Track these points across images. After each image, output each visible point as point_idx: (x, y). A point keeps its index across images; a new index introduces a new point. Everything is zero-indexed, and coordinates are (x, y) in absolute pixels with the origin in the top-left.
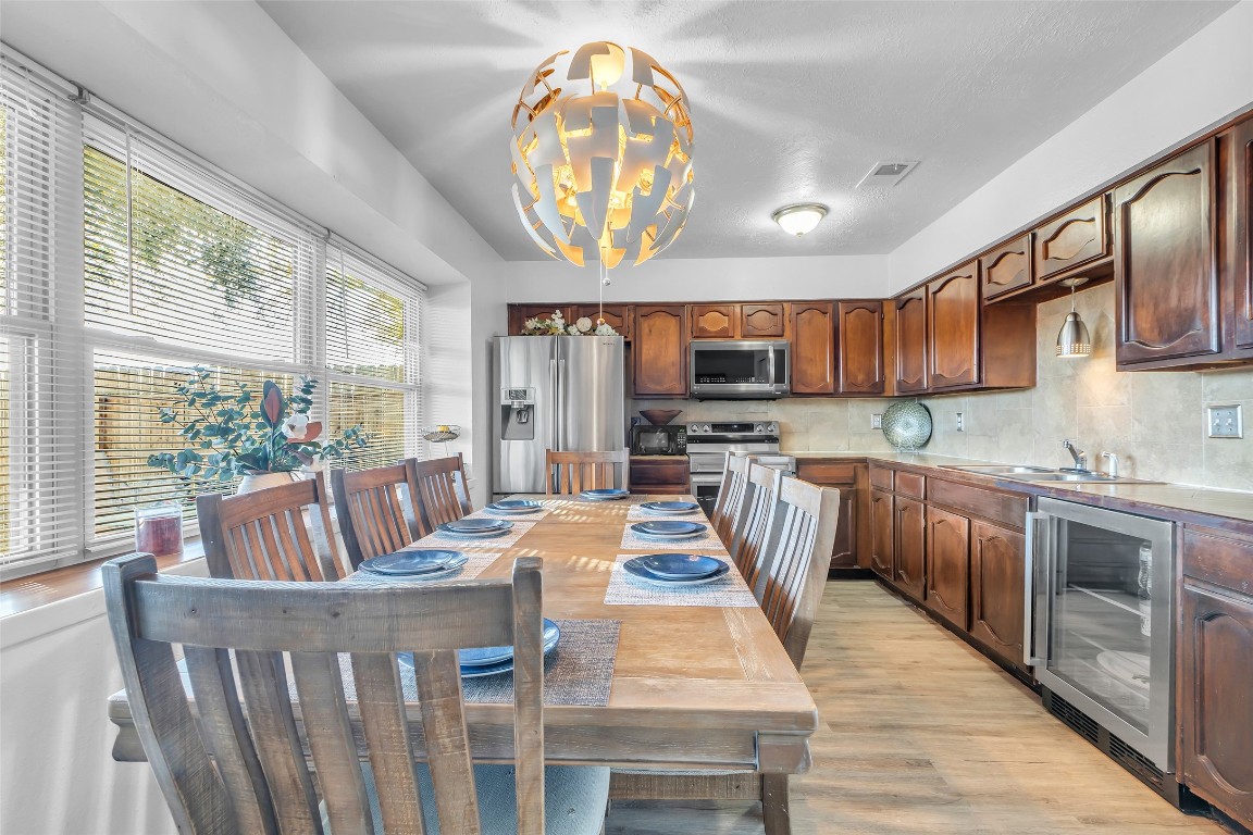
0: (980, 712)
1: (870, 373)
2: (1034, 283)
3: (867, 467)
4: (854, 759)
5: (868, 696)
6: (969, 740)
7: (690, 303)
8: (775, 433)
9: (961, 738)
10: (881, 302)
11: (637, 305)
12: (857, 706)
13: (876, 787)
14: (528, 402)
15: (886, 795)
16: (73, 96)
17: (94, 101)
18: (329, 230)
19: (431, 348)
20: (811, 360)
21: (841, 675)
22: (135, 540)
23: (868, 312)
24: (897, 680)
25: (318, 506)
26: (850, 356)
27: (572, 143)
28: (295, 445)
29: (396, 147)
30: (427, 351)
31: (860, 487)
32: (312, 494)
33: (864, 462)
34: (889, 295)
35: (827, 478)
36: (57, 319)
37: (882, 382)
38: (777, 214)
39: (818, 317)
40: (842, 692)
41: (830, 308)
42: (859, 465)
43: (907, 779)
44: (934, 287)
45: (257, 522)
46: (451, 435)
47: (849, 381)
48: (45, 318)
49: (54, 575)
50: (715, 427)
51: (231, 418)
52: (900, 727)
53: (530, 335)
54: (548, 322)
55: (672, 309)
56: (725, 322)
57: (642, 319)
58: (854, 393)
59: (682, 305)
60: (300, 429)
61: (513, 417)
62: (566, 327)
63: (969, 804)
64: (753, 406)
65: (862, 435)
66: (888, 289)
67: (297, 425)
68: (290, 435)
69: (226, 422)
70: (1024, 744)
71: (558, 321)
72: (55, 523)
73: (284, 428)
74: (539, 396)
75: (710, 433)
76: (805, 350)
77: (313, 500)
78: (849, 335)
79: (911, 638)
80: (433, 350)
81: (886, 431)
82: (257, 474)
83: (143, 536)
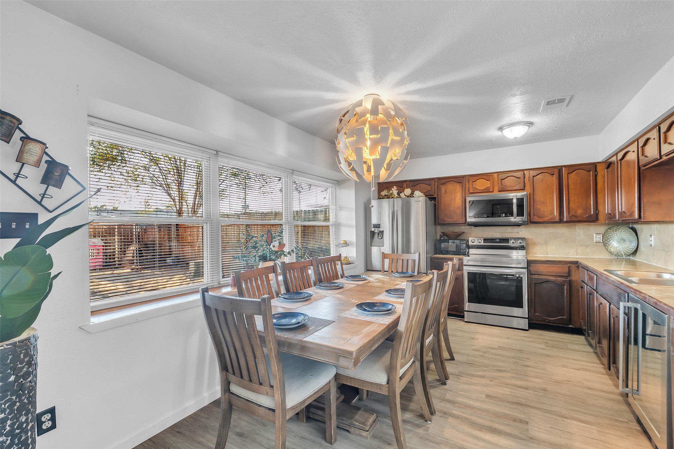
0: (586, 411)
1: (588, 208)
2: (661, 157)
3: (578, 267)
4: (487, 411)
5: (520, 389)
6: (564, 420)
7: (467, 175)
8: (524, 244)
9: (560, 418)
10: (594, 165)
11: (439, 179)
12: (509, 392)
13: (488, 423)
14: (381, 229)
15: (491, 427)
16: (215, 154)
17: (220, 153)
18: (293, 170)
19: (340, 207)
20: (544, 202)
21: (513, 377)
22: (230, 281)
23: (585, 172)
24: (546, 386)
25: (274, 274)
26: (571, 199)
27: (349, 142)
28: (276, 252)
29: (314, 135)
30: (338, 209)
31: (573, 279)
32: (272, 270)
33: (576, 263)
34: (600, 160)
35: (550, 272)
36: (212, 218)
37: (597, 215)
38: (501, 129)
39: (547, 177)
40: (507, 384)
41: (556, 171)
42: (573, 265)
43: (509, 425)
44: (620, 156)
45: (253, 279)
46: (346, 244)
47: (570, 215)
48: (210, 218)
49: (212, 289)
50: (486, 240)
51: (256, 243)
52: (527, 406)
53: (383, 198)
54: (391, 192)
55: (459, 180)
56: (488, 184)
57: (441, 186)
58: (574, 221)
59: (463, 177)
60: (276, 247)
61: (376, 235)
62: (398, 194)
63: (533, 443)
64: (509, 229)
65: (587, 246)
66: (599, 156)
67: (275, 245)
68: (273, 249)
69: (255, 245)
70: (598, 431)
71: (394, 191)
72: (213, 275)
73: (271, 246)
74: (386, 227)
75: (482, 243)
76: (539, 197)
77: (273, 272)
78: (571, 186)
79: (578, 370)
80: (341, 208)
81: (605, 243)
82: (264, 262)
83: (231, 280)
